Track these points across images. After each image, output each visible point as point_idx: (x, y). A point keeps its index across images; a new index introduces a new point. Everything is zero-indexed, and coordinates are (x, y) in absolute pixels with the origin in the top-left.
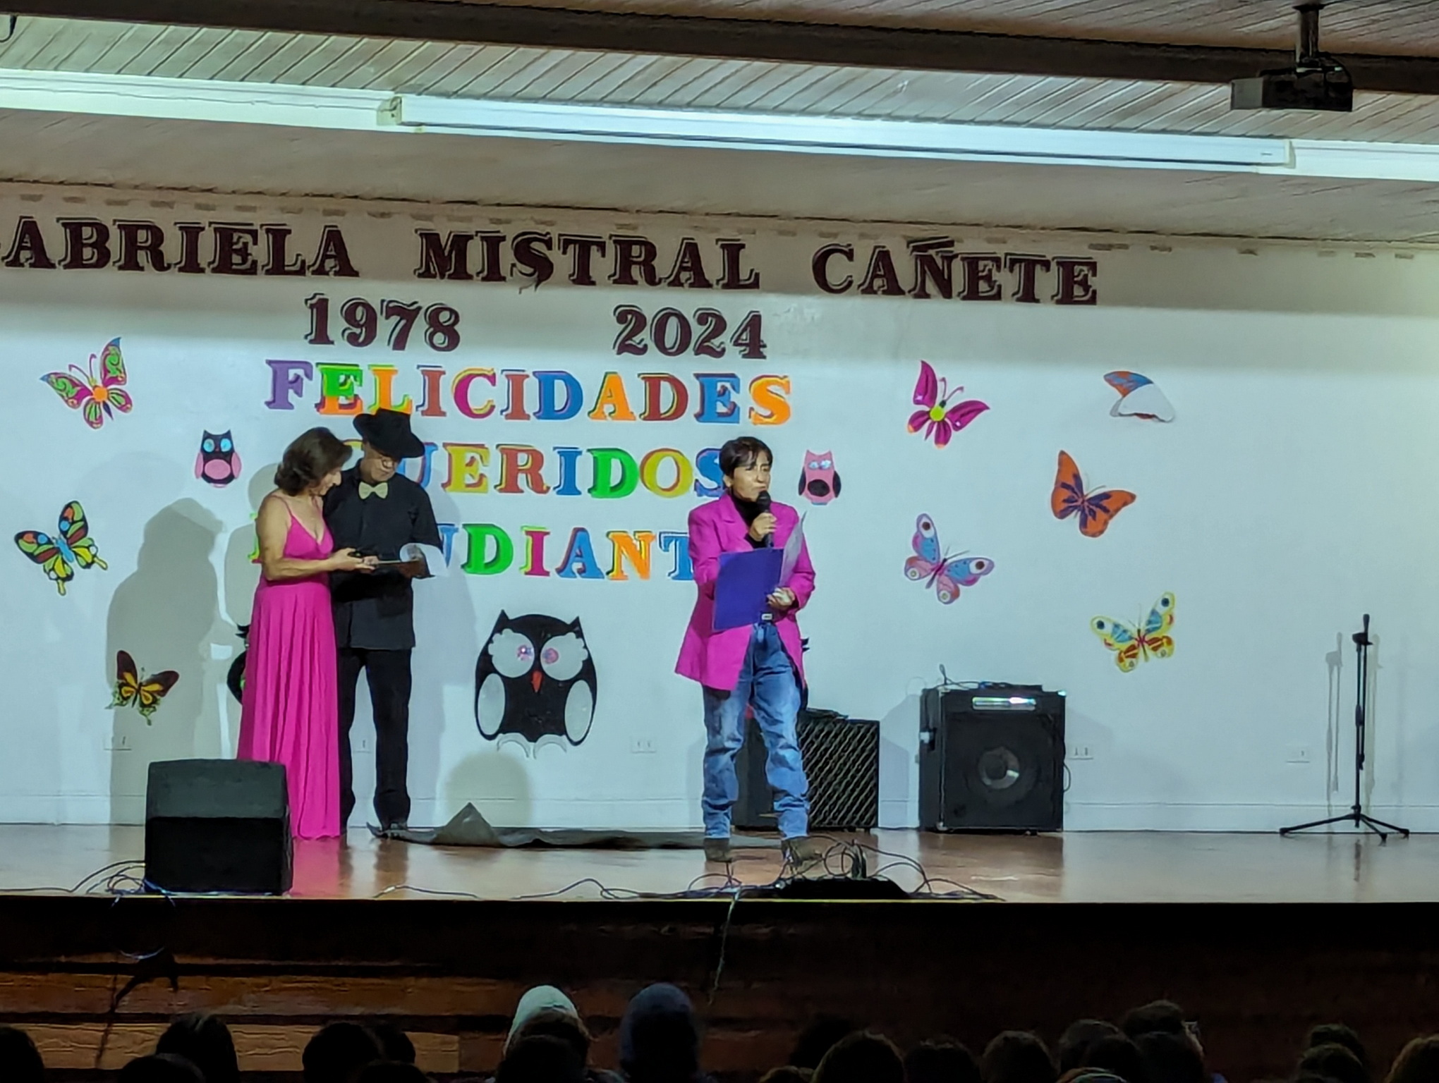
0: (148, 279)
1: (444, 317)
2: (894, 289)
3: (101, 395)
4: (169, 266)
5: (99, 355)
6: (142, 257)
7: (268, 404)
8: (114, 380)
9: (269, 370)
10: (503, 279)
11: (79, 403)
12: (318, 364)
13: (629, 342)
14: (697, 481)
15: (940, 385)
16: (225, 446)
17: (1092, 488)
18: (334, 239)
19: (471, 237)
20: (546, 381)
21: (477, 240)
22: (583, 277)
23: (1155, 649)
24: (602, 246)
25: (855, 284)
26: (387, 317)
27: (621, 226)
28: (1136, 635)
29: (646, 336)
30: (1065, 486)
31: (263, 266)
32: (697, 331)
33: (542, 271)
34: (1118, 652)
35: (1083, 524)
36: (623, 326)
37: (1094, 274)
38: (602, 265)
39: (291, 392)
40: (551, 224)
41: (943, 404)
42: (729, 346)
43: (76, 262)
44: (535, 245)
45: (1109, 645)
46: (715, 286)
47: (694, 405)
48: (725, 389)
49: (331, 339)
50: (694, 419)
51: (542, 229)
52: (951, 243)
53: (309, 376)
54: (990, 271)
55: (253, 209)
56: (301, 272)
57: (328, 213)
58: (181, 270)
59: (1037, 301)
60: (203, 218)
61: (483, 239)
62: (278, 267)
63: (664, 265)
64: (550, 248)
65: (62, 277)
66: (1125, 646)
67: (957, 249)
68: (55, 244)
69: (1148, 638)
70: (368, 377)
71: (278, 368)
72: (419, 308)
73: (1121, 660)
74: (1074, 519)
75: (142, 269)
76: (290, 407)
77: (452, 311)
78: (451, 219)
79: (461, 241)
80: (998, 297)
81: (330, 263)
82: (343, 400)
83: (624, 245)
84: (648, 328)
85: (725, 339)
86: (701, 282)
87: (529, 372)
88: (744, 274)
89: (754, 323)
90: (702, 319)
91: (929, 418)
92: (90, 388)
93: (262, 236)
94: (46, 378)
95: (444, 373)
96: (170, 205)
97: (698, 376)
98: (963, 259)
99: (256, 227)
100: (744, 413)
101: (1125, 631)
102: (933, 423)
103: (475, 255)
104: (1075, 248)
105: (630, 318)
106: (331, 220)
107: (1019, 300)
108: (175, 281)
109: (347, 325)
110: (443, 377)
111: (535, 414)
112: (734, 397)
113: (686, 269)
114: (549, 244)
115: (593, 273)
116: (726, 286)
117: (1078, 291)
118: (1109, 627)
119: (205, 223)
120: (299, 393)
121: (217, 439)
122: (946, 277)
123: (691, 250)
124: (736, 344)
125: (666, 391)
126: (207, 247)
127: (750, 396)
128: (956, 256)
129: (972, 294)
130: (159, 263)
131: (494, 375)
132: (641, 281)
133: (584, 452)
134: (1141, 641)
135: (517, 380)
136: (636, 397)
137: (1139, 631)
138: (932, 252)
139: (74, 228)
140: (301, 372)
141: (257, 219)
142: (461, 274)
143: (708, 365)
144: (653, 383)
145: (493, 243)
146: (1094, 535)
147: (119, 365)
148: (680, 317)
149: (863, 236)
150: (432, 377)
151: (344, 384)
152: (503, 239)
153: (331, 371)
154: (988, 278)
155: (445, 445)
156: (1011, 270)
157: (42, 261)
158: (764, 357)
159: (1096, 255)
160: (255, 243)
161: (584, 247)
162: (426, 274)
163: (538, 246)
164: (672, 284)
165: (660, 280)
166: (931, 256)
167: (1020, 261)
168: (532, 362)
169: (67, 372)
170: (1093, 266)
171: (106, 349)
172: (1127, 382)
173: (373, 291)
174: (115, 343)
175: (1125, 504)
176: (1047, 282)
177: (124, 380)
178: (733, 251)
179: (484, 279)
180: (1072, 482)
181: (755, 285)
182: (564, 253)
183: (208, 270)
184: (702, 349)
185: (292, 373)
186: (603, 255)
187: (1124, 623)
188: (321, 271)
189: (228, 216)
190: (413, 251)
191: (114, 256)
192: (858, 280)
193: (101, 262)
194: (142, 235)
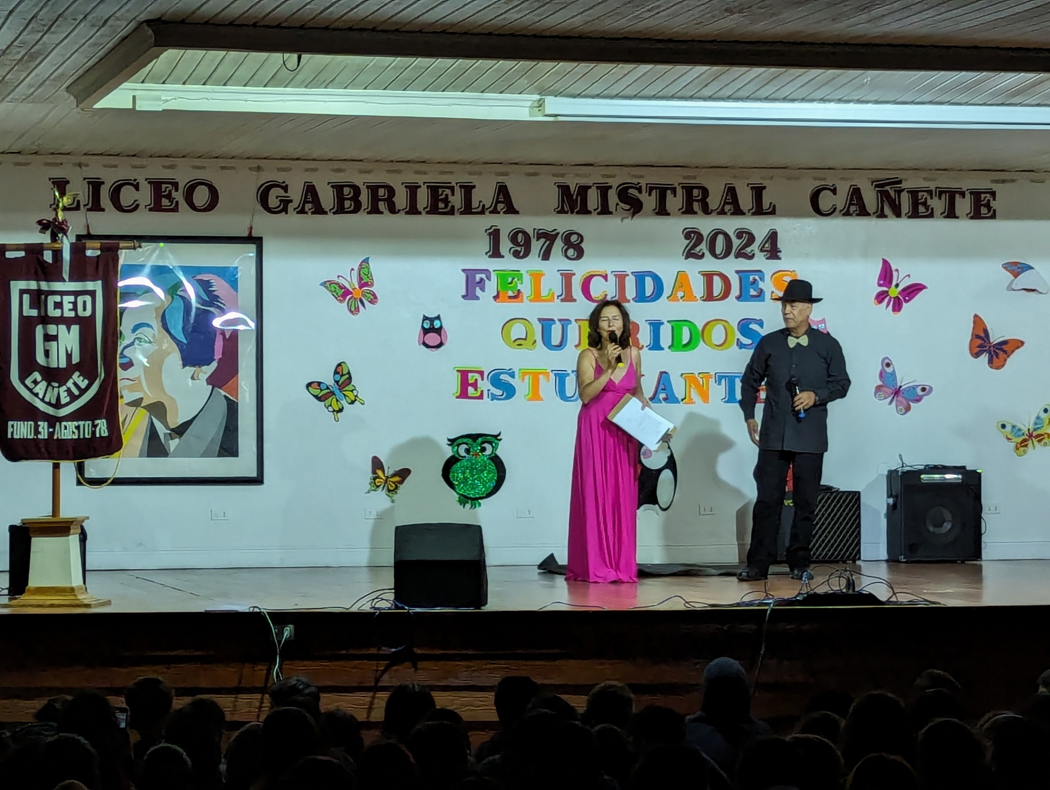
0: (387, 219)
1: (574, 238)
2: (863, 212)
3: (358, 294)
4: (399, 211)
5: (356, 268)
6: (382, 206)
7: (464, 297)
8: (366, 284)
9: (463, 276)
10: (611, 213)
11: (345, 299)
12: (494, 271)
13: (692, 251)
14: (738, 339)
15: (895, 274)
16: (437, 324)
17: (995, 338)
18: (503, 190)
19: (590, 187)
20: (640, 277)
21: (594, 188)
22: (662, 211)
23: (1040, 441)
24: (674, 191)
25: (838, 210)
26: (538, 240)
27: (685, 178)
28: (1027, 432)
29: (703, 247)
30: (978, 337)
31: (458, 210)
32: (736, 242)
33: (636, 207)
34: (1015, 444)
35: (990, 362)
36: (688, 241)
37: (994, 199)
38: (674, 202)
39: (478, 289)
40: (642, 177)
41: (897, 285)
42: (757, 252)
43: (340, 210)
44: (631, 191)
45: (1009, 439)
46: (747, 213)
47: (735, 290)
48: (755, 280)
49: (502, 254)
50: (736, 300)
51: (635, 181)
52: (900, 182)
53: (489, 278)
54: (926, 199)
55: (450, 173)
56: (482, 212)
57: (498, 174)
58: (407, 213)
59: (958, 218)
60: (420, 179)
61: (598, 188)
62: (468, 210)
63: (714, 201)
64: (640, 191)
65: (332, 220)
66: (1020, 439)
67: (904, 185)
68: (327, 198)
69: (1035, 434)
70: (527, 279)
71: (470, 274)
72: (558, 233)
73: (1017, 449)
74: (984, 358)
75: (382, 213)
76: (477, 298)
77: (579, 235)
78: (577, 175)
79: (583, 190)
80: (931, 216)
81: (500, 206)
82: (510, 293)
83: (688, 190)
84: (704, 242)
85: (755, 247)
86: (738, 212)
87: (629, 272)
88: (766, 205)
89: (773, 237)
90: (739, 235)
91: (888, 295)
92: (351, 290)
93: (457, 190)
94: (324, 284)
95: (574, 274)
96: (399, 172)
97: (737, 272)
98: (908, 191)
99: (453, 184)
100: (768, 296)
101: (1019, 430)
102: (891, 298)
103: (593, 199)
104: (982, 183)
105: (693, 236)
106: (500, 179)
107: (945, 217)
108: (402, 221)
109: (513, 246)
110: (573, 277)
111: (633, 299)
112: (761, 285)
113: (728, 203)
114: (640, 190)
115: (668, 208)
116: (754, 214)
117: (984, 210)
118: (1009, 428)
119: (421, 183)
120: (483, 289)
121: (432, 320)
122: (897, 203)
123: (731, 191)
124: (762, 251)
125: (718, 284)
126: (423, 198)
127: (771, 284)
128: (903, 190)
129: (914, 214)
130: (393, 210)
131: (606, 275)
132: (700, 212)
133: (666, 323)
134: (1031, 436)
135: (621, 278)
136: (698, 286)
137: (1029, 430)
138: (887, 188)
139: (338, 188)
140: (483, 276)
141: (453, 180)
142: (584, 211)
143: (744, 264)
144: (709, 277)
145: (604, 190)
146: (998, 368)
147: (369, 275)
148: (726, 235)
149: (842, 179)
150: (567, 277)
151: (511, 283)
152: (611, 187)
153: (502, 275)
154: (925, 204)
155: (576, 320)
156: (940, 198)
157: (319, 210)
158: (780, 259)
159: (995, 187)
160: (453, 194)
161: (662, 192)
162: (562, 211)
163: (633, 192)
164: (719, 213)
165: (712, 211)
166: (887, 191)
167: (945, 192)
168: (630, 266)
169: (336, 279)
170: (993, 194)
171: (361, 265)
172: (1017, 269)
173: (529, 223)
174: (366, 261)
175: (1018, 348)
176: (964, 205)
177: (372, 285)
178: (758, 192)
179: (599, 214)
180: (983, 335)
181: (773, 212)
182: (650, 195)
183: (424, 213)
184: (739, 255)
185: (478, 277)
186: (675, 196)
187: (1020, 426)
188: (495, 211)
189: (435, 178)
190: (553, 197)
191: (364, 205)
192: (840, 207)
193: (356, 210)
194: (381, 192)
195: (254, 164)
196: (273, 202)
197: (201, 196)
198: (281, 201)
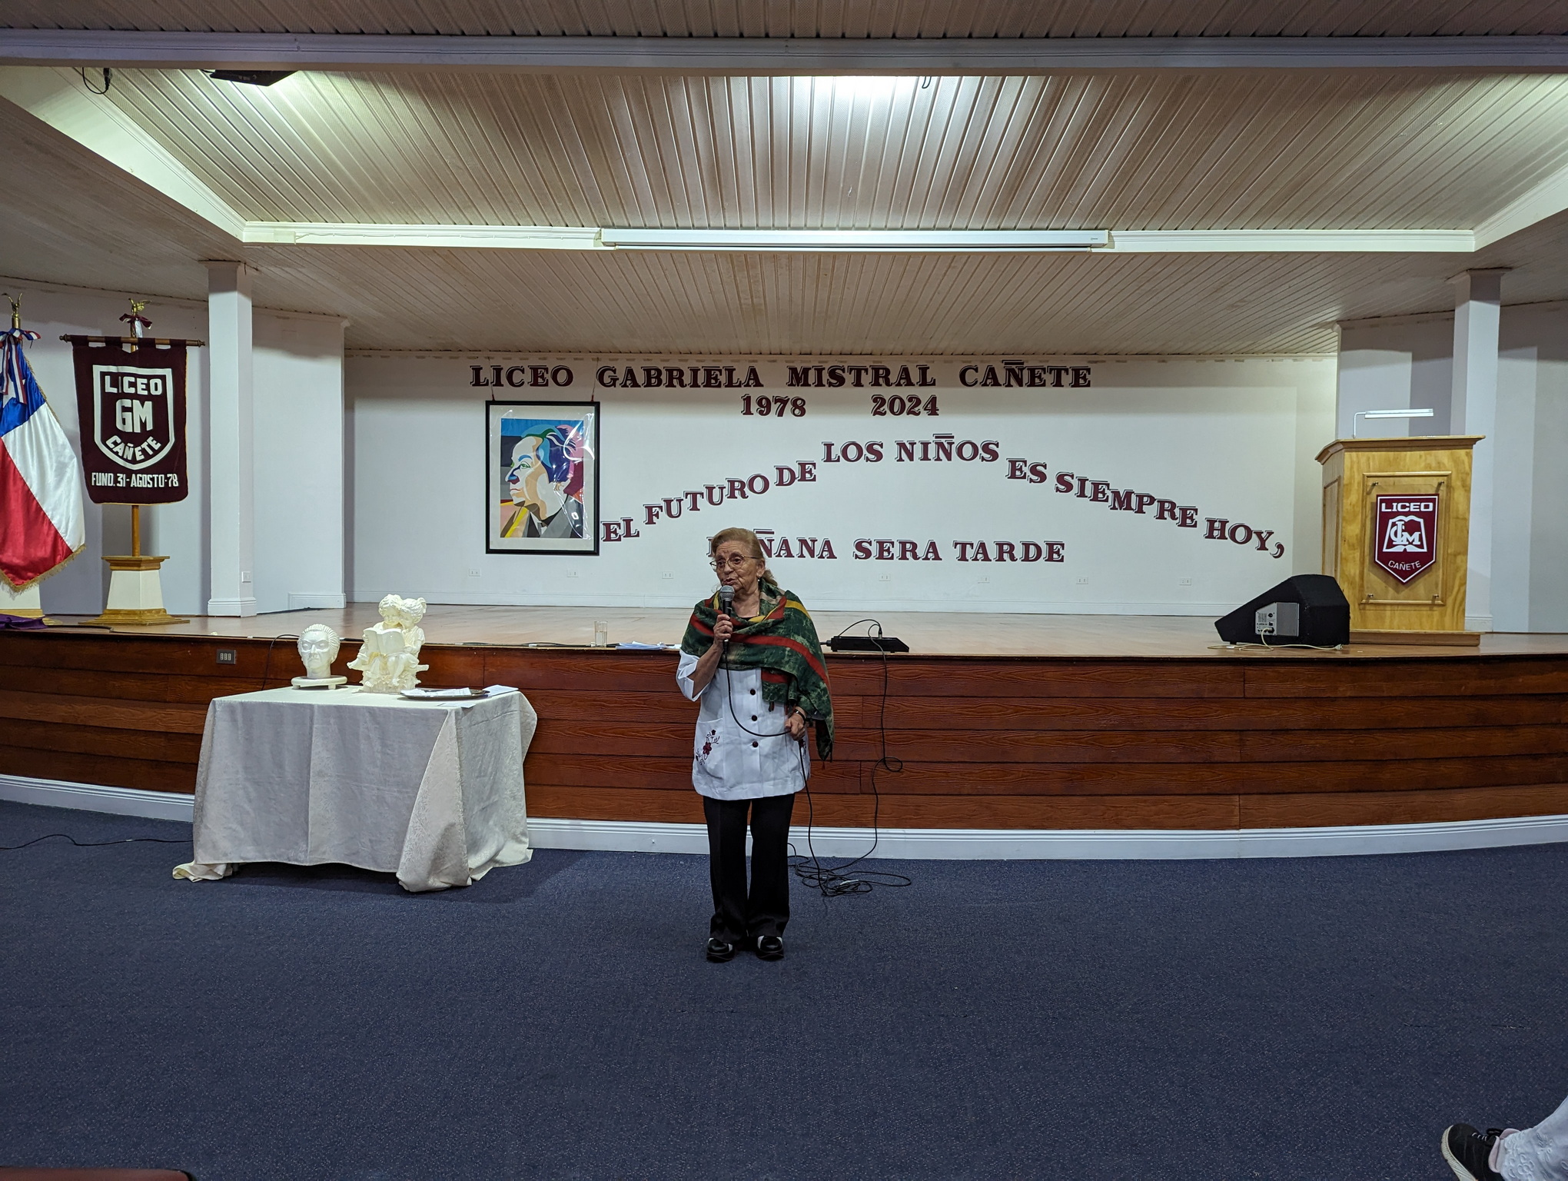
0: (678, 390)
1: (799, 402)
2: (996, 384)
4: (686, 385)
6: (675, 382)
10: (824, 386)
13: (878, 410)
18: (753, 371)
19: (810, 369)
21: (813, 370)
22: (858, 383)
24: (867, 371)
25: (978, 383)
26: (775, 403)
27: (874, 362)
29: (886, 407)
31: (724, 384)
32: (908, 405)
33: (841, 381)
36: (876, 403)
37: (1089, 374)
38: (867, 378)
40: (845, 362)
42: (922, 410)
43: (649, 385)
44: (837, 371)
46: (916, 385)
49: (752, 413)
51: (840, 364)
54: (1040, 374)
55: (720, 361)
56: (740, 386)
57: (750, 361)
58: (691, 386)
59: (1062, 386)
60: (699, 365)
61: (815, 369)
62: (730, 384)
63: (893, 378)
64: (844, 372)
65: (643, 391)
67: (1025, 364)
68: (641, 378)
72: (789, 399)
75: (675, 387)
77: (803, 401)
78: (802, 362)
79: (806, 371)
80: (1044, 385)
81: (751, 382)
83: (876, 370)
84: (886, 404)
85: (921, 407)
86: (910, 384)
88: (929, 380)
89: (933, 400)
90: (911, 399)
93: (723, 371)
96: (686, 360)
98: (1028, 369)
99: (721, 368)
103: (812, 376)
104: (1080, 362)
105: (879, 401)
106: (752, 364)
107: (1054, 386)
108: (688, 392)
109: (759, 407)
113: (903, 379)
114: (843, 371)
115: (862, 382)
116: (920, 385)
117: (1081, 381)
119: (700, 368)
122: (1020, 377)
123: (905, 370)
124: (925, 409)
126: (701, 377)
128: (1024, 368)
129: (1032, 384)
130: (682, 385)
132: (884, 385)
138: (1013, 366)
139: (648, 371)
141: (721, 365)
142: (806, 384)
143: (914, 419)
145: (820, 371)
148: (901, 400)
149: (982, 362)
152: (824, 369)
154: (1040, 377)
156: (1050, 374)
157: (635, 385)
158: (938, 415)
159: (1089, 365)
160: (721, 375)
161: (858, 371)
162: (792, 385)
163: (839, 372)
164: (897, 385)
165: (892, 383)
166: (1013, 369)
167: (1054, 369)
170: (1088, 370)
173: (770, 392)
176: (1067, 378)
178: (924, 370)
179: (816, 386)
181: (934, 384)
182: (850, 374)
183: (702, 386)
186: (867, 374)
188: (748, 385)
189: (710, 364)
190: (786, 376)
191: (664, 382)
192: (979, 381)
193: (659, 385)
194: (675, 373)
195: (595, 356)
196: (607, 380)
197: (562, 377)
198: (611, 379)
